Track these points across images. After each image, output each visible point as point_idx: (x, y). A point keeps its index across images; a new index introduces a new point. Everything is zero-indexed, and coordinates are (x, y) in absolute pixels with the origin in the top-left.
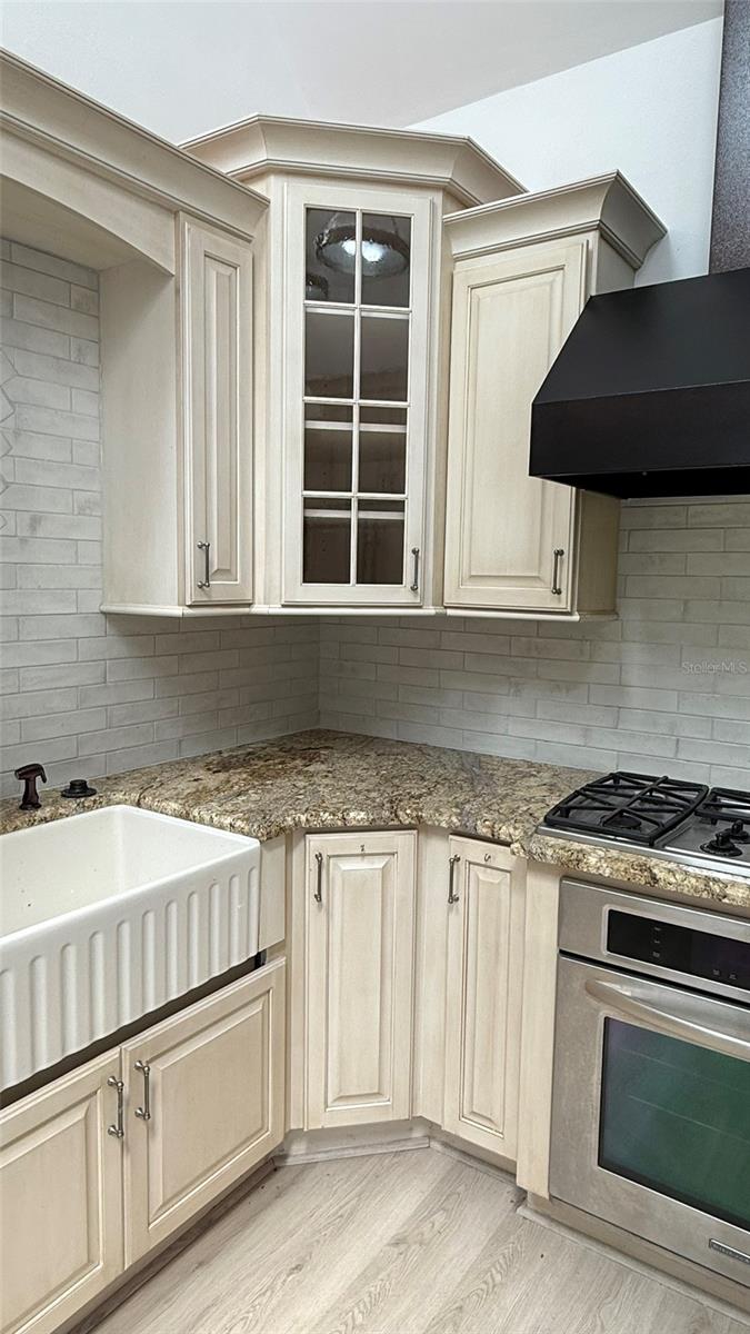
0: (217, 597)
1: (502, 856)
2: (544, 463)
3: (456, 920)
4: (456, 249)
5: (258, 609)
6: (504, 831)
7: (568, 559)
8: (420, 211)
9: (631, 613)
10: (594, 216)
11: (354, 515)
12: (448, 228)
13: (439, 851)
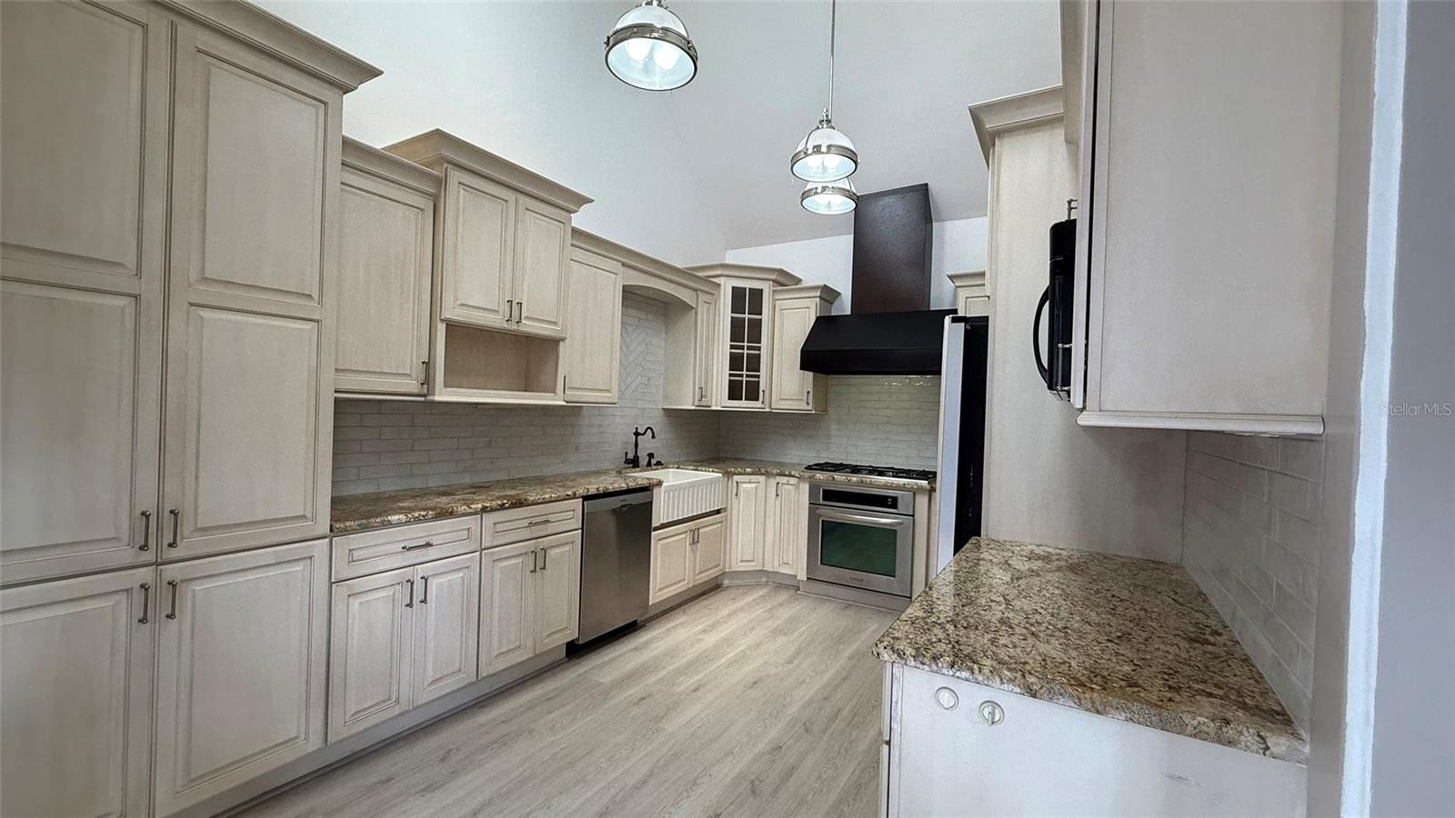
0: (703, 404)
1: (793, 481)
2: (805, 366)
3: (778, 503)
4: (777, 297)
5: (714, 408)
6: (793, 473)
7: (811, 392)
8: (766, 288)
9: (831, 411)
10: (818, 294)
11: (744, 379)
12: (774, 291)
13: (773, 482)
